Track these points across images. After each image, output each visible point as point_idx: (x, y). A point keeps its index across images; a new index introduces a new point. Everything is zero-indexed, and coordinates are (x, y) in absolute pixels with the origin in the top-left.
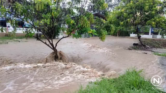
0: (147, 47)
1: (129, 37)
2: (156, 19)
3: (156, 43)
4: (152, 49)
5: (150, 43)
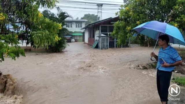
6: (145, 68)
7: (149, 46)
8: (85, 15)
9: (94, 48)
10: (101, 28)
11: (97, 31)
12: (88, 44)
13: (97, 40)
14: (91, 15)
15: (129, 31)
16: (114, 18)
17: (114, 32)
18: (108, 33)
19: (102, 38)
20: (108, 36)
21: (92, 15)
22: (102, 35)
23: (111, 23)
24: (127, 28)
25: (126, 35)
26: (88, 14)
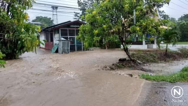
0: (138, 62)
1: (119, 49)
2: (142, 23)
3: (151, 55)
4: (144, 66)
5: (143, 56)
6: (112, 69)
7: (107, 48)
8: (36, 17)
9: (53, 53)
10: (61, 31)
11: (56, 35)
12: (45, 49)
13: (57, 44)
14: (43, 17)
15: (96, 34)
16: (73, 22)
17: (80, 35)
18: (69, 37)
19: (62, 42)
20: (69, 40)
21: (45, 17)
22: (62, 39)
23: (71, 26)
24: (95, 32)
25: (93, 38)
26: (40, 16)
